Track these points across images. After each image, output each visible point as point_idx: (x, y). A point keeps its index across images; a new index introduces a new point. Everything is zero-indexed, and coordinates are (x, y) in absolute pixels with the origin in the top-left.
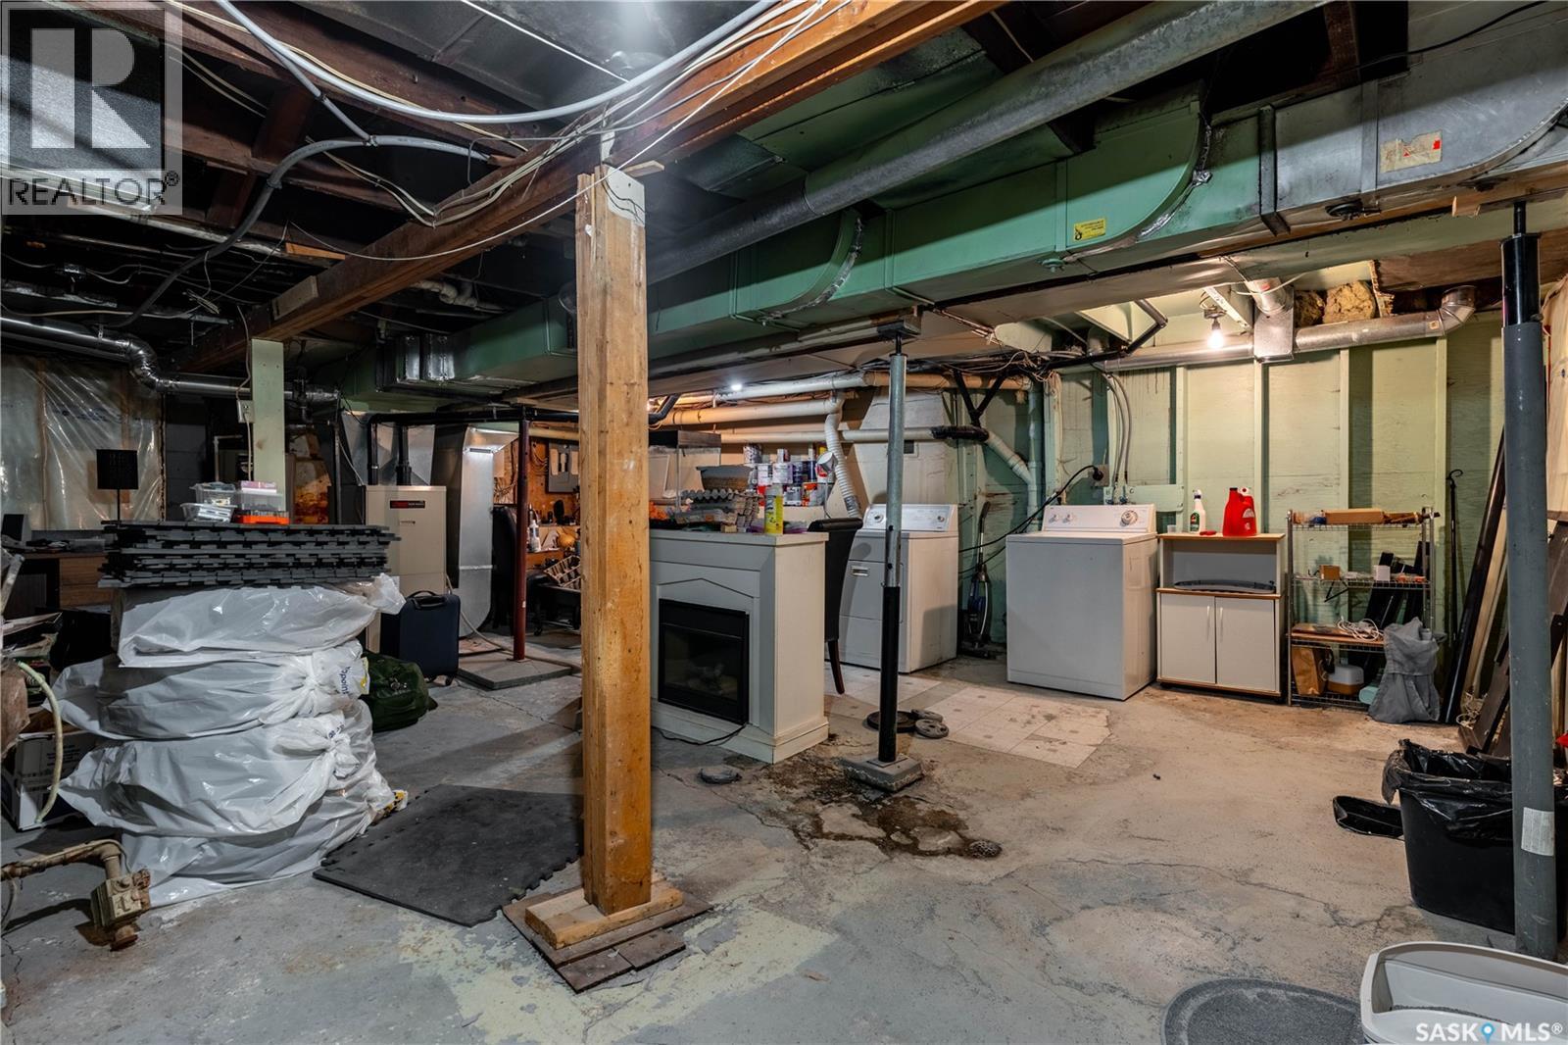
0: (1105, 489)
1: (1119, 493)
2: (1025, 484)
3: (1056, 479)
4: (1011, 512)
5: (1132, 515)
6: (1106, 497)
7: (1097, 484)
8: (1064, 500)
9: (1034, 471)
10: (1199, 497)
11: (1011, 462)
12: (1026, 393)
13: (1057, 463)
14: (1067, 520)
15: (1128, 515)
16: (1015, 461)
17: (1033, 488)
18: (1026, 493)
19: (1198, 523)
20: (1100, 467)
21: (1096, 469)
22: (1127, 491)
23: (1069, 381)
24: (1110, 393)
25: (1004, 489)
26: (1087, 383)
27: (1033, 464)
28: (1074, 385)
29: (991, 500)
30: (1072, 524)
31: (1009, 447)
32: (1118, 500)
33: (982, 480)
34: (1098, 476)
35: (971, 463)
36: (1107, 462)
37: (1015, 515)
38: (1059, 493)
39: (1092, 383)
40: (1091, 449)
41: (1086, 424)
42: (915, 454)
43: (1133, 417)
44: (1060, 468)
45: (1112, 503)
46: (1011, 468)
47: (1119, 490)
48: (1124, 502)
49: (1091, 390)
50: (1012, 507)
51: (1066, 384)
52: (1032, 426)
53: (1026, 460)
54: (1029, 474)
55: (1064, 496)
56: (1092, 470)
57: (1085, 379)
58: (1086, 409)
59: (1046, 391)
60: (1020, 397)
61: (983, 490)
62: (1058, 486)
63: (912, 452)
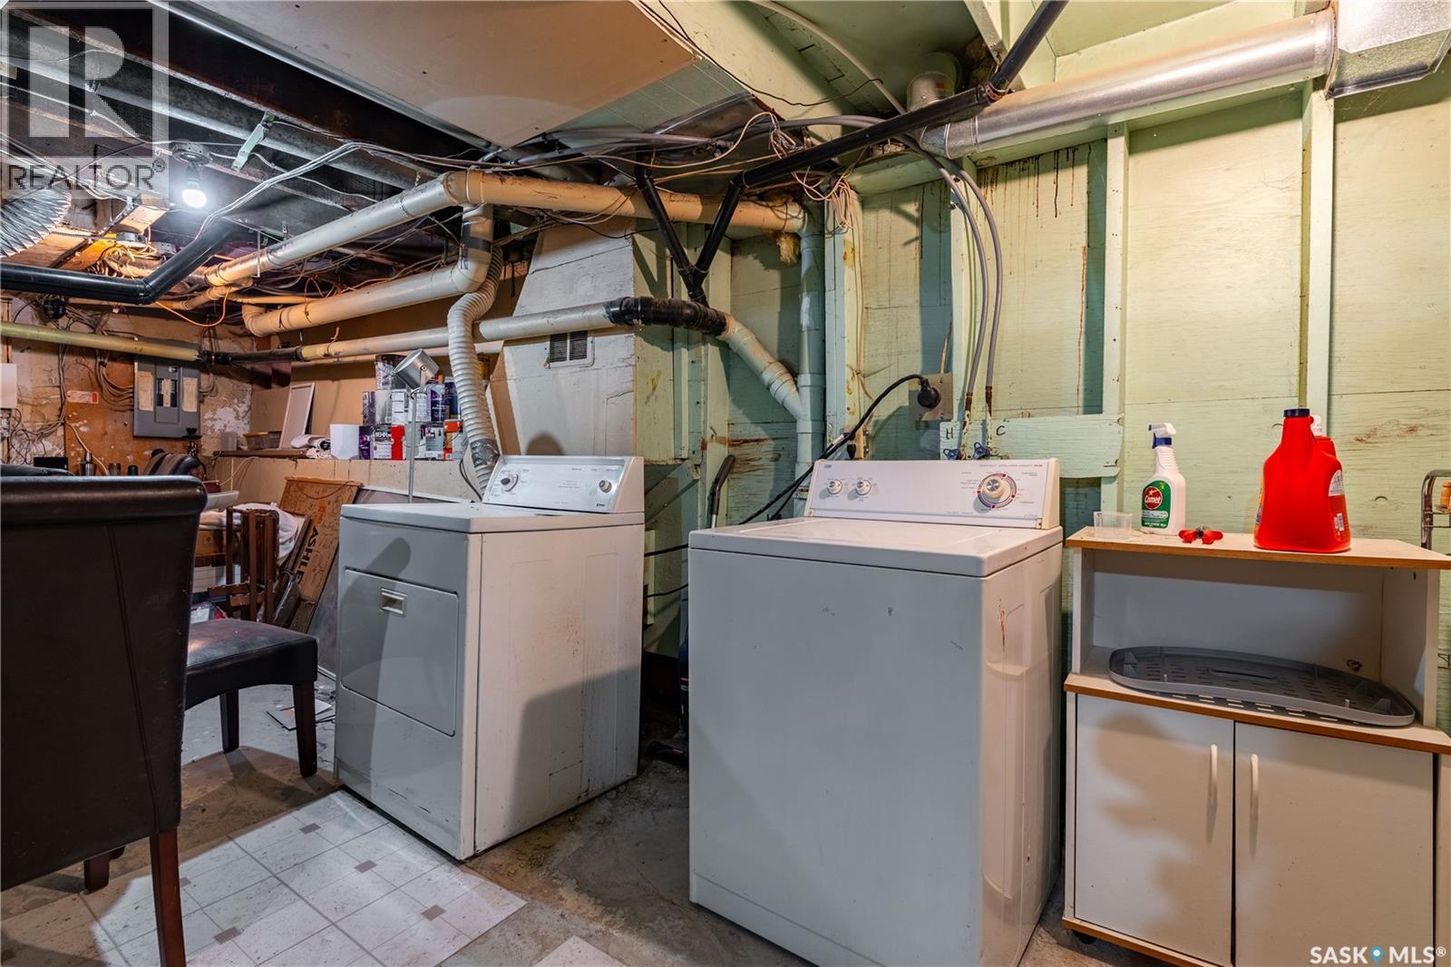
0: (943, 426)
1: (973, 435)
2: (792, 421)
3: (846, 408)
4: (770, 476)
5: (1003, 483)
6: (946, 444)
7: (928, 416)
8: (860, 452)
9: (806, 392)
10: (1167, 441)
11: (767, 376)
12: (796, 237)
13: (848, 374)
14: (856, 494)
15: (994, 485)
16: (774, 375)
17: (806, 426)
18: (794, 438)
19: (1166, 506)
20: (933, 380)
21: (924, 383)
22: (991, 431)
23: (876, 209)
24: (956, 216)
25: (759, 432)
26: (911, 208)
27: (806, 379)
28: (886, 215)
29: (737, 452)
30: (866, 504)
31: (766, 348)
32: (970, 451)
33: (720, 413)
34: (928, 398)
35: (698, 380)
36: (948, 369)
37: (776, 480)
38: (851, 436)
39: (921, 209)
40: (919, 346)
41: (909, 294)
42: (588, 360)
43: (1005, 271)
44: (855, 385)
45: (959, 456)
46: (768, 388)
47: (974, 430)
48: (984, 453)
49: (919, 222)
50: (772, 465)
51: (871, 216)
52: (806, 302)
53: (794, 373)
54: (798, 400)
55: (860, 442)
56: (916, 385)
57: (908, 201)
58: (908, 263)
59: (830, 226)
60: (785, 247)
61: (723, 432)
62: (850, 421)
63: (584, 356)
